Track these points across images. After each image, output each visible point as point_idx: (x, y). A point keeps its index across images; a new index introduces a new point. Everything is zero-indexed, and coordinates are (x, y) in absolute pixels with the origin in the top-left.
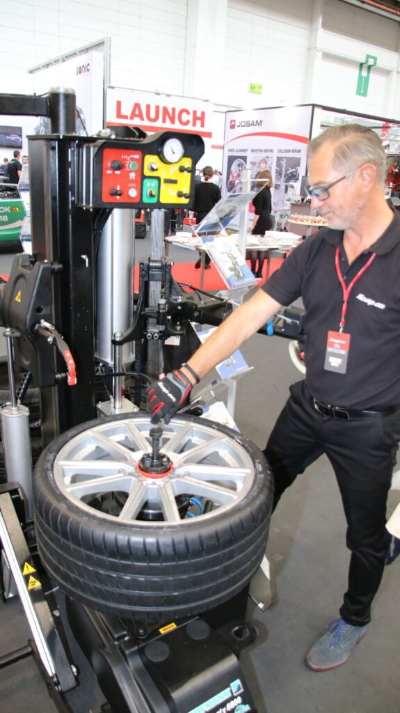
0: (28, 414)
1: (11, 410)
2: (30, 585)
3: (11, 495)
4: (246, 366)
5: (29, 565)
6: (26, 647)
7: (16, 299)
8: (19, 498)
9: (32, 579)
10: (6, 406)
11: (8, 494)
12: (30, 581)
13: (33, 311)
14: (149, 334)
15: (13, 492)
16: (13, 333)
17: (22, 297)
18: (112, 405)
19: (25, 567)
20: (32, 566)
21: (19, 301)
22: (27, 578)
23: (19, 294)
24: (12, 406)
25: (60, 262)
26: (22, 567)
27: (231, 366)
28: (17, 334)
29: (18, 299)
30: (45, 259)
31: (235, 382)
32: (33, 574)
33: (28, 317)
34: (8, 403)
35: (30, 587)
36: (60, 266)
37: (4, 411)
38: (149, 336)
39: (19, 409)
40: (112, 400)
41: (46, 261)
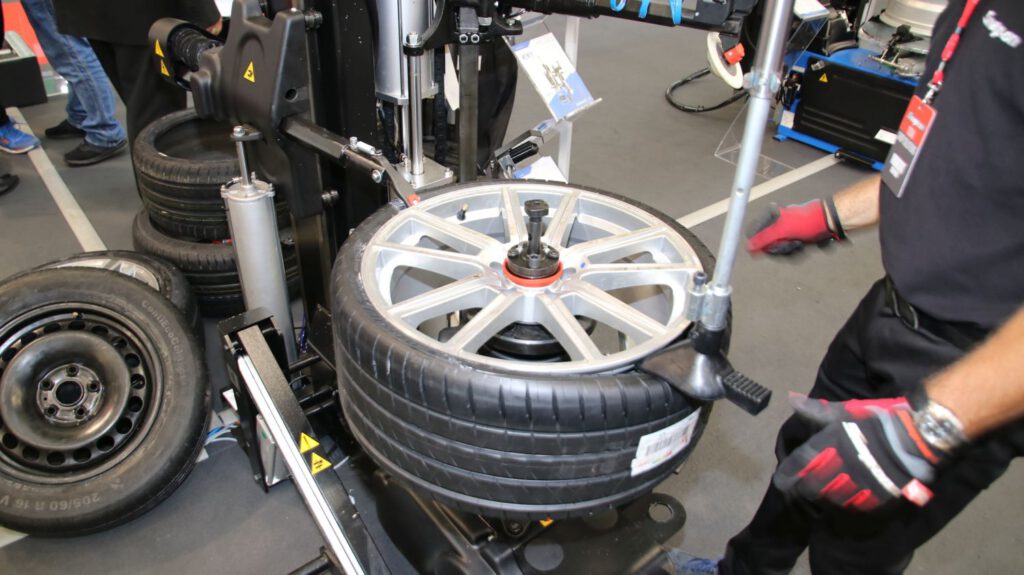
0: (271, 194)
1: (243, 189)
2: (314, 467)
3: (261, 329)
4: (590, 98)
5: (307, 437)
6: (318, 558)
7: (246, 76)
8: (275, 332)
9: (316, 457)
10: (232, 184)
11: (256, 328)
12: (314, 461)
13: (280, 98)
14: (464, 35)
15: (265, 324)
16: (247, 134)
17: (256, 72)
18: (407, 169)
19: (303, 440)
20: (313, 438)
21: (252, 79)
22: (307, 456)
23: (251, 67)
24: (245, 183)
25: (317, 9)
26: (297, 441)
27: (568, 99)
28: (254, 134)
29: (249, 75)
30: (291, 7)
31: (570, 125)
32: (317, 450)
33: (274, 107)
34: (235, 179)
35: (315, 470)
36: (318, 16)
37: (231, 192)
38: (464, 39)
39: (256, 188)
40: (407, 161)
41: (294, 10)
